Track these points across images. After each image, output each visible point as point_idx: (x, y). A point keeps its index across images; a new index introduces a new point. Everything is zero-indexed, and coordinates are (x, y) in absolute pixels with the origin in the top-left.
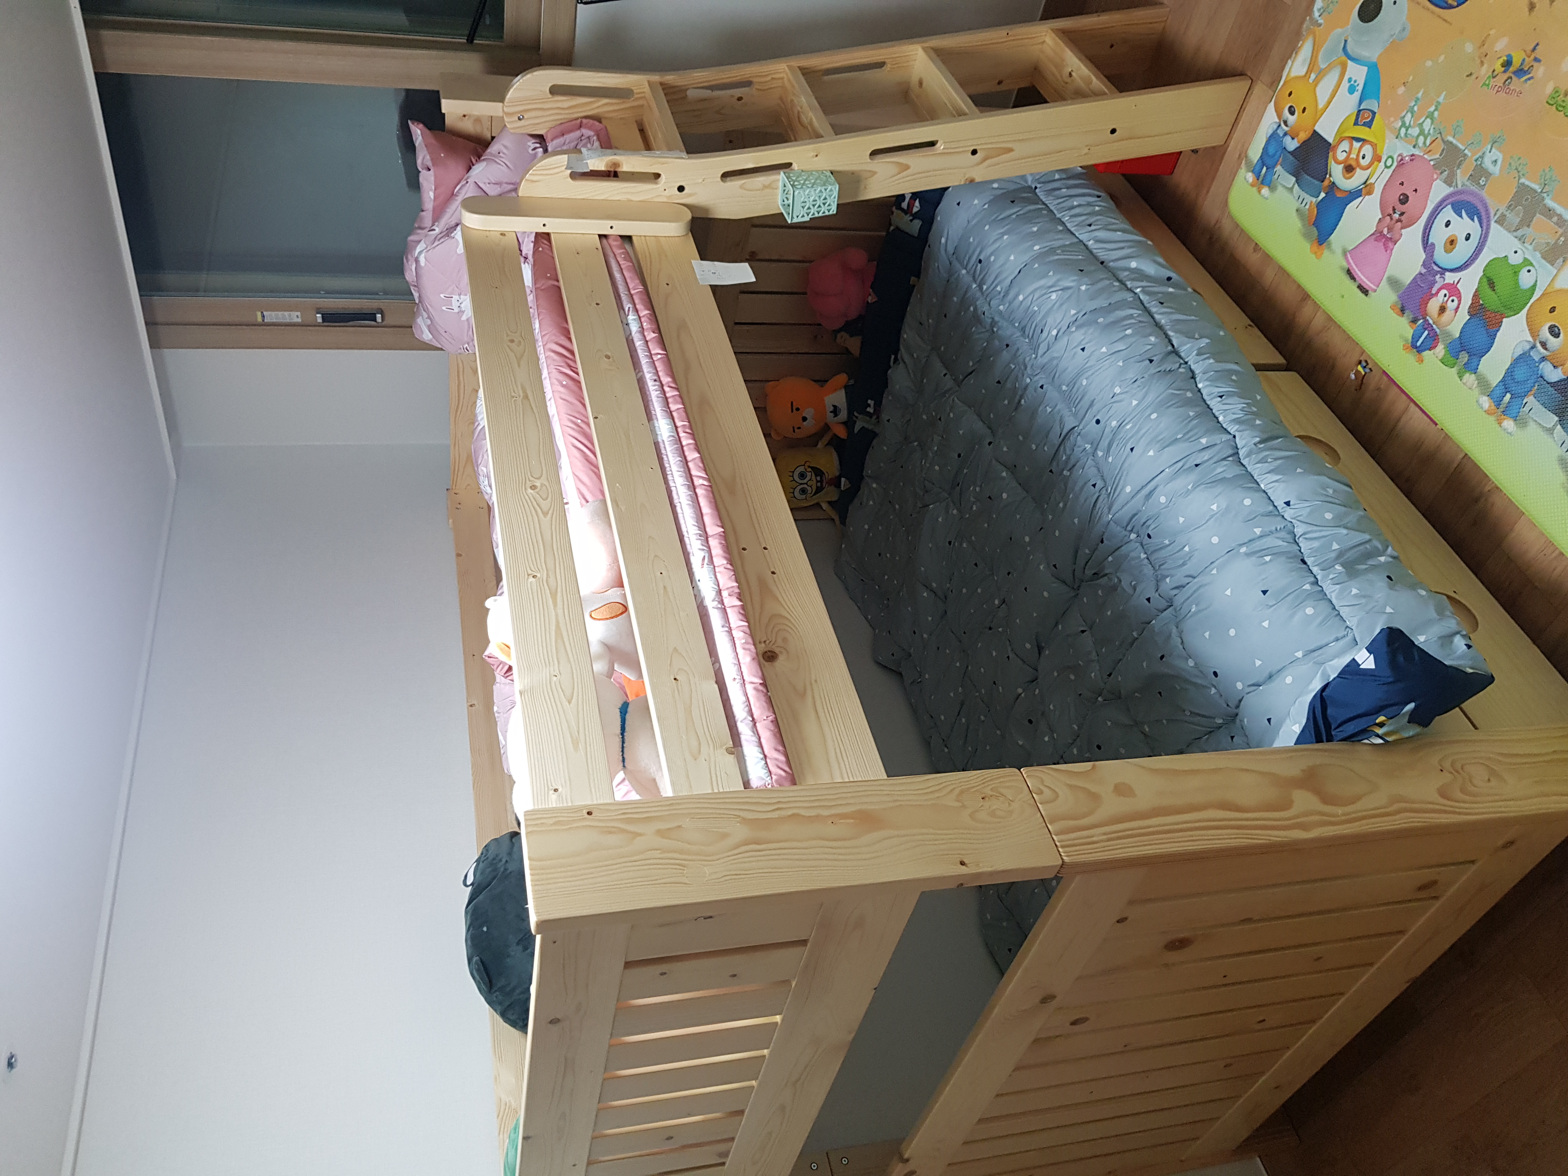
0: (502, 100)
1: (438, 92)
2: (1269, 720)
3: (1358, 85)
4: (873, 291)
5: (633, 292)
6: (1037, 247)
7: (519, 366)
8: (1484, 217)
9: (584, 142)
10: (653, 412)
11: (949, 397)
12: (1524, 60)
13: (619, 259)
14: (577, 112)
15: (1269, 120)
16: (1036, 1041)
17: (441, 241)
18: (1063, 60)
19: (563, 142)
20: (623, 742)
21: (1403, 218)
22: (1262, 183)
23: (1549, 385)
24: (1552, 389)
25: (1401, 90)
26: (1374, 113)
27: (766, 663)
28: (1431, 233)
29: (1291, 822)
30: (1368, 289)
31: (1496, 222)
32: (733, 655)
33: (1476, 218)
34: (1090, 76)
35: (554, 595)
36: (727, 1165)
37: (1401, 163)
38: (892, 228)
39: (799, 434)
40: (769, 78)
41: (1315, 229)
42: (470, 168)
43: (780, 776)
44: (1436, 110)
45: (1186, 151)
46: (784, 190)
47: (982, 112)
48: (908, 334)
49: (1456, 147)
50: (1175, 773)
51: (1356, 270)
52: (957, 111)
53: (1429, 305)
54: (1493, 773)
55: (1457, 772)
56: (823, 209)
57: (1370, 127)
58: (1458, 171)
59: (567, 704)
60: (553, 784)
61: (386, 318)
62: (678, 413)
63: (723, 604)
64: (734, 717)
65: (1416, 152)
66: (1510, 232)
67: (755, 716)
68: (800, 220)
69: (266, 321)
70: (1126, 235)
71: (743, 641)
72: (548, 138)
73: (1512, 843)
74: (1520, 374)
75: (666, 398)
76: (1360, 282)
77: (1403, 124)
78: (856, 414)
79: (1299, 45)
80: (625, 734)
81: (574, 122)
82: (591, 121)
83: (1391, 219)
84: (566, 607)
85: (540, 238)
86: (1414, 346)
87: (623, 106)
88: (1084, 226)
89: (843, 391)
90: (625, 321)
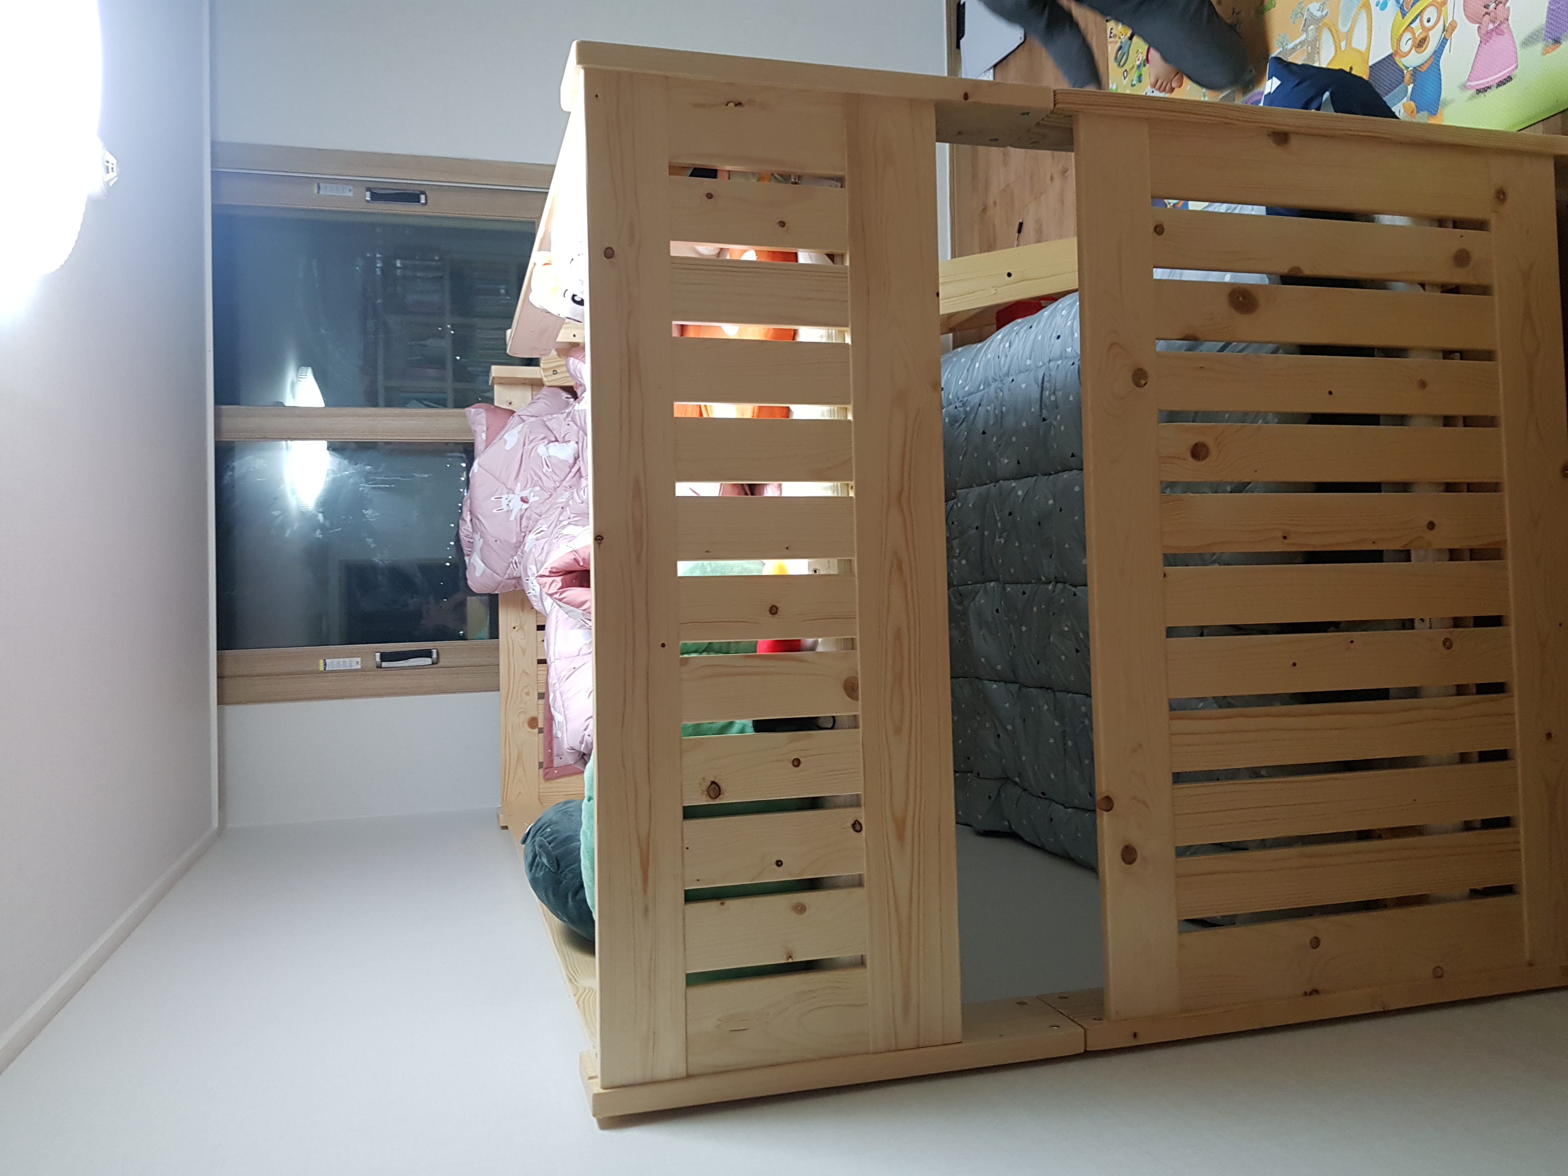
61: (441, 658)
69: (327, 669)
76: (1496, 82)
83: (1489, 13)
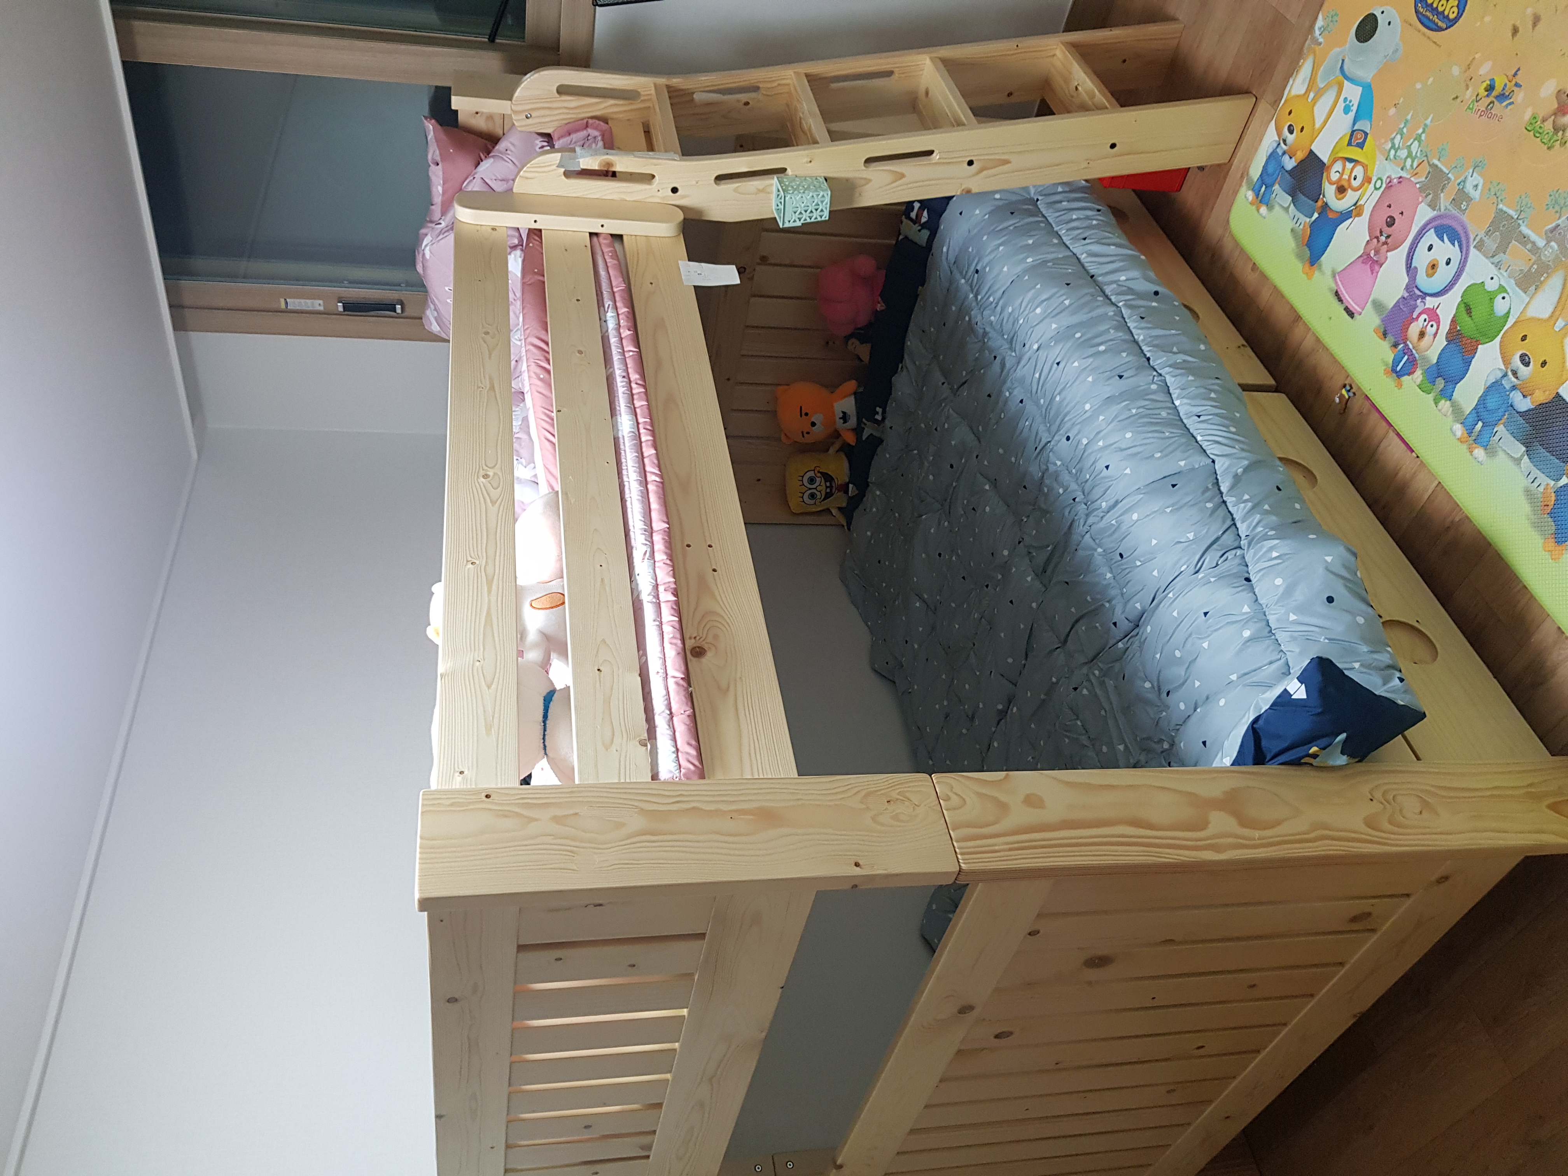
0: (510, 99)
1: (450, 88)
2: (1204, 743)
3: (1353, 105)
4: (882, 299)
5: (615, 290)
6: (1030, 260)
7: (490, 357)
8: (1464, 242)
9: (590, 141)
10: (618, 408)
11: (945, 406)
12: (1505, 85)
13: (606, 257)
14: (583, 113)
15: (1270, 138)
16: (959, 1052)
17: (445, 235)
18: (1070, 73)
19: (569, 141)
20: (545, 730)
21: (1389, 240)
22: (1261, 202)
23: (1518, 415)
24: (1521, 419)
25: (1392, 111)
26: (1366, 134)
27: (692, 658)
28: (1414, 257)
29: (1204, 842)
30: (1354, 311)
31: (1475, 247)
32: (659, 649)
33: (1456, 243)
34: (1093, 91)
35: (490, 583)
36: (651, 1158)
37: (1389, 186)
38: (901, 237)
39: (808, 439)
40: (775, 84)
41: (1307, 249)
42: (479, 164)
43: (689, 769)
44: (1423, 132)
45: (1193, 167)
46: (778, 195)
47: (979, 122)
48: (912, 342)
49: (1441, 171)
50: (1089, 787)
51: (1344, 292)
52: (956, 122)
53: (1410, 329)
54: (1425, 804)
55: (1388, 802)
56: (815, 214)
57: (1362, 148)
58: (1442, 195)
59: (487, 689)
60: (460, 766)
61: (407, 309)
62: (642, 410)
63: (658, 599)
64: (653, 710)
65: (1404, 174)
66: (1487, 258)
67: (673, 710)
68: (792, 225)
69: (289, 308)
70: (1120, 249)
71: (672, 635)
72: (555, 137)
73: (1446, 878)
74: (1492, 403)
75: (632, 395)
76: (1347, 305)
77: (1393, 146)
78: (864, 420)
79: (1300, 64)
80: (548, 722)
81: (580, 122)
82: (597, 122)
83: (1378, 241)
84: (500, 594)
85: (532, 234)
86: (1394, 370)
87: (630, 107)
88: (1079, 239)
89: (852, 399)
90: (603, 318)
